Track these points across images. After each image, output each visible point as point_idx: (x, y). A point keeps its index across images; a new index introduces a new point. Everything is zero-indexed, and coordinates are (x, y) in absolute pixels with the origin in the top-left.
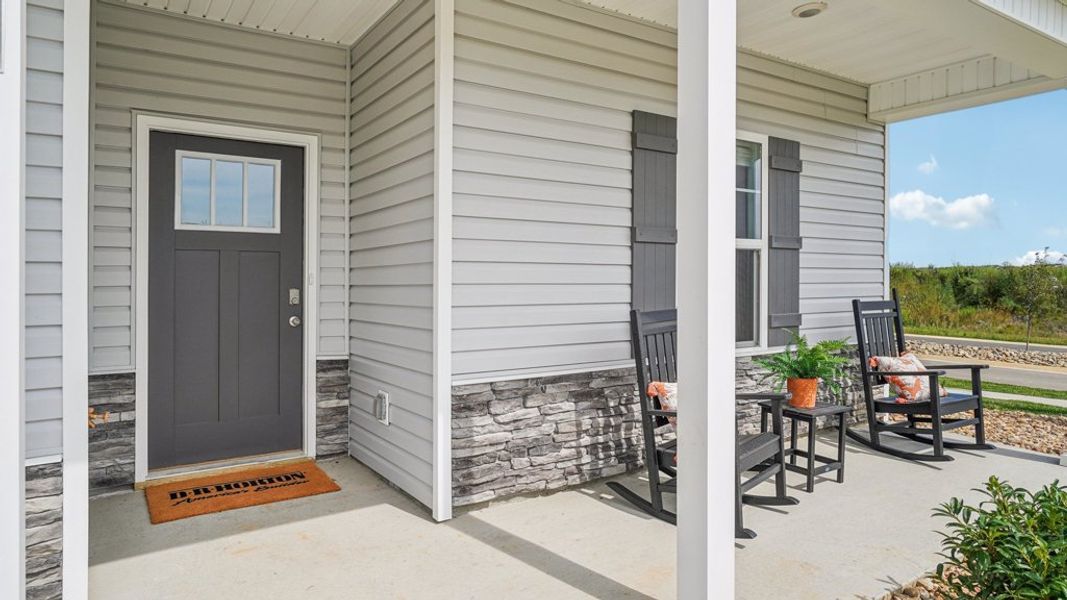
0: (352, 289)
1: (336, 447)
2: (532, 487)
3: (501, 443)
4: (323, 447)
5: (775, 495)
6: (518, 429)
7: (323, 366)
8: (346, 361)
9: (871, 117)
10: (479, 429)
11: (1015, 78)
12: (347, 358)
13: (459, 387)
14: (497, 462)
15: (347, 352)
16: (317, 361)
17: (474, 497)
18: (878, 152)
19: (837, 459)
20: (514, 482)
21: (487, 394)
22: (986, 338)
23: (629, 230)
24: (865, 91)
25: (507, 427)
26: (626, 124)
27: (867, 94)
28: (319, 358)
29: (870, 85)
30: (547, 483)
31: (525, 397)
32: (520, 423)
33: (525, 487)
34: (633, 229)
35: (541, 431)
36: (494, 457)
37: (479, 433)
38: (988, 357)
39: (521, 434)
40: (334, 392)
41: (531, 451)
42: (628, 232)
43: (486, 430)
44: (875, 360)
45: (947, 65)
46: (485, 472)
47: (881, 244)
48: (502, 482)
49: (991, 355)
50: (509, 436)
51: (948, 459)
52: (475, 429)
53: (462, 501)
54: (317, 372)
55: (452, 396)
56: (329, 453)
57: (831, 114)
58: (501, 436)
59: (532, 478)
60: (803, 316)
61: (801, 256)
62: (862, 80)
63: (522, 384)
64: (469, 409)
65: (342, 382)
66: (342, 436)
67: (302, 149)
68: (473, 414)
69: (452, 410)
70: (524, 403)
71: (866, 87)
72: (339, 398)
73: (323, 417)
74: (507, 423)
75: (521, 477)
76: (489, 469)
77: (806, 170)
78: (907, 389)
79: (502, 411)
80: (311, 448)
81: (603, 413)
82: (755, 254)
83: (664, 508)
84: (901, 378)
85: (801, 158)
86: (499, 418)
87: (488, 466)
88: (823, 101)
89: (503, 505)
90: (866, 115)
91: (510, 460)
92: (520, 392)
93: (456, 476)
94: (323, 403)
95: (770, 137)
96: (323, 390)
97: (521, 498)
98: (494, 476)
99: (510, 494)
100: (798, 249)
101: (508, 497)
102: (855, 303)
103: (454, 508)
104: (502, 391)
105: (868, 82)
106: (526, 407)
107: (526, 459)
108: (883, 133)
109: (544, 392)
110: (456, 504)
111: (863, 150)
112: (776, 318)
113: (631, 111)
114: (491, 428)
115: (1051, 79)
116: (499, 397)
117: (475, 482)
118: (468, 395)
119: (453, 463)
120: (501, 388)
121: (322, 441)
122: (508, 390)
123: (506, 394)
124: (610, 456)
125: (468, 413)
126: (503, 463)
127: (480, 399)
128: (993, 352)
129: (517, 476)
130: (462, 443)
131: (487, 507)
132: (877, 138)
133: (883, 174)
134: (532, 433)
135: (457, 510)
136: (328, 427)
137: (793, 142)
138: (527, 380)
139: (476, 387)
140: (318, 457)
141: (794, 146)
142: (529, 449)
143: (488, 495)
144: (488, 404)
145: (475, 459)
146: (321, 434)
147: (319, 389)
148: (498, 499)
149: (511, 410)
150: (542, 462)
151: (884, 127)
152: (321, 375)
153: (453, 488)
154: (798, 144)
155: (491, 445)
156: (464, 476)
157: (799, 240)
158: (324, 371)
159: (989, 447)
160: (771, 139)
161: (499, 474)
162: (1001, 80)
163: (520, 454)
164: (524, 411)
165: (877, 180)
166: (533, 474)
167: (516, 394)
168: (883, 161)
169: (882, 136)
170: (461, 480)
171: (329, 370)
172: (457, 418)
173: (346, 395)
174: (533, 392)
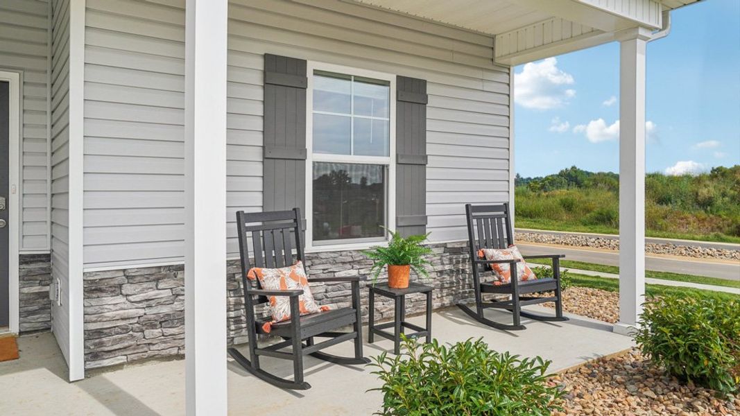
0: (54, 197)
1: (38, 325)
2: (164, 353)
3: (135, 318)
4: (25, 325)
5: (354, 357)
6: (149, 306)
7: (24, 260)
8: (48, 256)
9: (497, 61)
10: (111, 307)
11: (584, 31)
12: (49, 252)
13: (89, 273)
14: (131, 333)
15: (49, 248)
16: (20, 255)
17: (105, 361)
18: (504, 89)
19: (425, 328)
20: (146, 349)
21: (120, 278)
22: (688, 239)
23: (261, 148)
24: (492, 40)
25: (140, 305)
26: (259, 64)
27: (493, 43)
28: (21, 253)
29: (495, 36)
30: (179, 349)
31: (157, 280)
32: (152, 302)
33: (156, 353)
34: (263, 147)
35: (172, 308)
36: (126, 330)
37: (110, 310)
38: (681, 253)
39: (154, 311)
40: (37, 280)
41: (163, 324)
42: (260, 150)
43: (118, 308)
44: (483, 252)
45: (543, 20)
46: (115, 342)
47: (507, 161)
48: (134, 349)
49: (684, 252)
50: (141, 312)
51: (522, 328)
52: (106, 306)
53: (92, 365)
54: (20, 264)
55: (84, 280)
56: (32, 329)
57: (458, 58)
58: (132, 312)
59: (163, 346)
60: (428, 218)
61: (427, 170)
62: (487, 32)
63: (154, 271)
64: (101, 290)
65: (44, 272)
66: (44, 316)
67: (7, 83)
68: (104, 294)
69: (84, 291)
70: (157, 286)
71: (493, 38)
72: (40, 284)
73: (25, 300)
74: (140, 302)
75: (154, 344)
76: (121, 339)
77: (431, 101)
78: (503, 274)
79: (133, 292)
80: (14, 327)
81: (234, 294)
82: (385, 168)
83: (261, 368)
84: (499, 265)
85: (427, 93)
86: (130, 298)
87: (120, 336)
88: (451, 49)
89: (137, 368)
90: (492, 60)
91: (143, 331)
92: (152, 278)
93: (88, 344)
94: (25, 289)
95: (397, 76)
96: (25, 278)
97: (155, 362)
98: (126, 344)
99: (142, 359)
100: (425, 165)
101: (142, 361)
102: (467, 206)
103: (86, 370)
104: (134, 276)
105: (493, 33)
106: (158, 289)
107: (160, 330)
108: (509, 74)
109: (176, 277)
110: (88, 367)
111: (488, 87)
112: (402, 219)
113: (263, 53)
114: (123, 306)
115: (603, 32)
116: (131, 281)
117: (106, 349)
118: (100, 280)
119: (85, 334)
120: (133, 274)
121: (25, 319)
122: (141, 276)
123: (137, 279)
124: (242, 328)
125: (99, 294)
126: (135, 334)
127: (112, 283)
128: (686, 250)
129: (149, 344)
130: (93, 318)
131: (122, 369)
132: (504, 78)
133: (509, 106)
134: (165, 310)
135: (89, 373)
136: (30, 308)
137: (420, 80)
138: (160, 267)
139: (108, 273)
140: (21, 333)
141: (422, 84)
142: (161, 323)
143: (120, 359)
144: (120, 286)
145: (105, 331)
146: (24, 314)
147: (21, 278)
148: (132, 362)
149: (142, 291)
150: (173, 333)
151: (509, 69)
152: (24, 266)
153: (85, 354)
154: (426, 81)
155: (122, 319)
156: (95, 345)
157: (425, 157)
158: (27, 263)
159: (565, 319)
160: (399, 78)
161: (132, 343)
162: (576, 32)
163: (153, 326)
164: (157, 292)
165: (504, 111)
166: (165, 342)
167: (148, 278)
168: (509, 95)
169: (508, 76)
170: (92, 347)
171: (31, 262)
172: (88, 298)
173: (48, 282)
174: (165, 277)
